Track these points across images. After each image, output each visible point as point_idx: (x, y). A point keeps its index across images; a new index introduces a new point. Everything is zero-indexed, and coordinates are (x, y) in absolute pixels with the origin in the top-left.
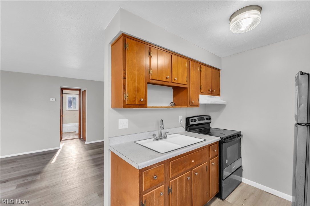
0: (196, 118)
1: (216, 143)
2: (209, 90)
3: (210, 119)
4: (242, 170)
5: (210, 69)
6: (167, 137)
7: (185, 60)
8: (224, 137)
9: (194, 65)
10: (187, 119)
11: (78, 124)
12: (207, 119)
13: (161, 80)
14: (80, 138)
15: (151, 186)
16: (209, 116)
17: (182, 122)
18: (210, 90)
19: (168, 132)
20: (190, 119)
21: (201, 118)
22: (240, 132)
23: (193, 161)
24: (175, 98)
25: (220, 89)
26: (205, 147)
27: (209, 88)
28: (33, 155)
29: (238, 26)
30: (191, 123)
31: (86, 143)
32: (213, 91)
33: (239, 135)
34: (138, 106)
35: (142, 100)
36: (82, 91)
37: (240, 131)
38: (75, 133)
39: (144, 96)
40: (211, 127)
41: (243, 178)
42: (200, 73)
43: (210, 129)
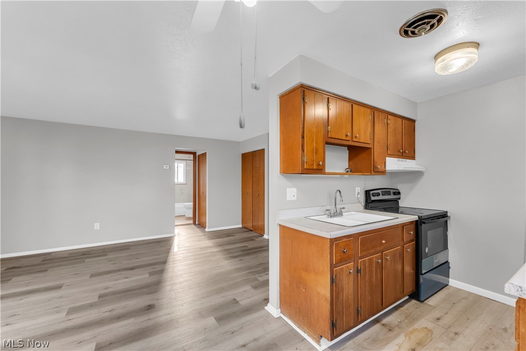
0: (379, 191)
1: (411, 223)
2: (399, 151)
3: (399, 193)
4: (449, 267)
5: (400, 120)
6: (342, 214)
7: (369, 111)
8: (423, 216)
9: (379, 116)
10: (367, 193)
11: (192, 203)
12: (395, 194)
13: (340, 138)
14: (194, 223)
15: (341, 260)
16: (397, 190)
17: (359, 196)
18: (401, 151)
19: (344, 208)
20: (372, 192)
21: (386, 191)
22: (447, 212)
23: (384, 242)
24: (351, 163)
25: (415, 149)
26: (397, 226)
27: (400, 147)
28: (146, 242)
29: (445, 68)
30: (373, 198)
31: (207, 230)
32: (404, 152)
33: (444, 215)
34: (316, 171)
35: (321, 163)
36: (197, 155)
37: (446, 210)
38: (184, 217)
39: (322, 159)
40: (400, 206)
41: (450, 280)
42: (387, 126)
43: (398, 208)
